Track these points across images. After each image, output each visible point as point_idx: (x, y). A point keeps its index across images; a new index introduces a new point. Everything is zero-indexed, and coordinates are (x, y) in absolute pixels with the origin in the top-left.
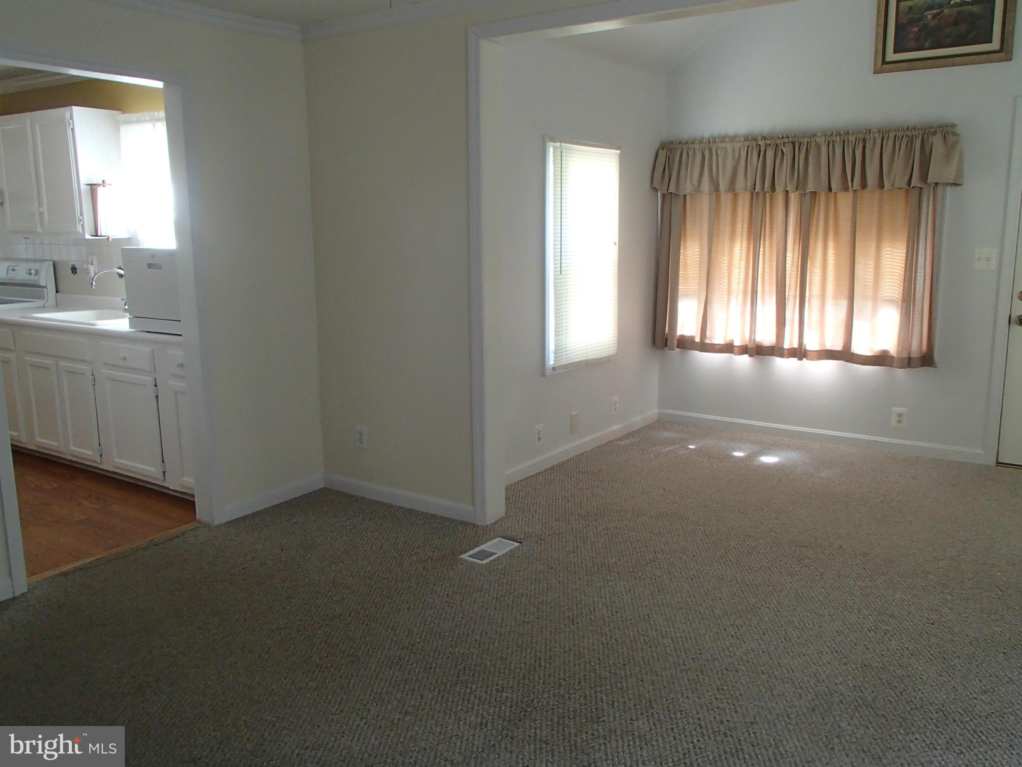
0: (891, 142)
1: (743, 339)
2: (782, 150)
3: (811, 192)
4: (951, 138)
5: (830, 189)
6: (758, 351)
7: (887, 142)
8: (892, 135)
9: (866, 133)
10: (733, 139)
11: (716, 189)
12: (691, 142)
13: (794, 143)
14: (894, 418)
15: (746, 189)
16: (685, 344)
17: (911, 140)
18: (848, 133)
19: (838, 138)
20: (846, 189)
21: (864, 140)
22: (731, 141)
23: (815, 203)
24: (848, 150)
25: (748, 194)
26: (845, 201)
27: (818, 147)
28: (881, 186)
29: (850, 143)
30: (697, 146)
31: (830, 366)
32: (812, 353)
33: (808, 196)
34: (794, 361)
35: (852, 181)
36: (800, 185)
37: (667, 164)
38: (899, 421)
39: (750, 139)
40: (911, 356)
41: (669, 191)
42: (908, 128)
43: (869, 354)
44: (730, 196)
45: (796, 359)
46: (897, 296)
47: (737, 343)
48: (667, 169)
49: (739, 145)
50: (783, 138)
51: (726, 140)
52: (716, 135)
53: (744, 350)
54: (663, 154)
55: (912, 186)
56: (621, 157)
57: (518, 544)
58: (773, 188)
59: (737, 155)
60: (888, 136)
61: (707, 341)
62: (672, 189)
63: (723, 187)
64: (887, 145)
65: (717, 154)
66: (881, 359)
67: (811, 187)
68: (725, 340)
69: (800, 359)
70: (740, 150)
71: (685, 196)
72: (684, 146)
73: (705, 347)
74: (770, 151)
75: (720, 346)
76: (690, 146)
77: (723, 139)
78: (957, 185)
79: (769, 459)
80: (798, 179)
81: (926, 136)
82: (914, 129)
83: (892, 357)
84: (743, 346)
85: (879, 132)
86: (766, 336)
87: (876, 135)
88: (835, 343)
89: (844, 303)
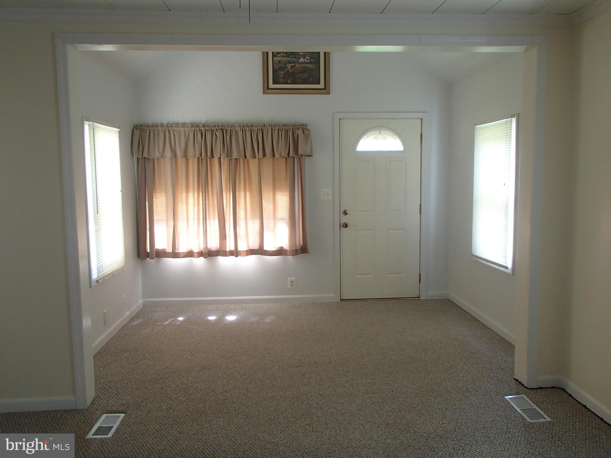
0: (276, 132)
1: (199, 247)
2: (216, 134)
3: (235, 159)
4: (306, 132)
5: (246, 157)
6: (209, 254)
7: (274, 131)
8: (277, 128)
9: (263, 126)
10: (184, 125)
11: (175, 156)
12: (155, 125)
13: (222, 130)
14: (289, 284)
15: (195, 156)
16: (161, 254)
17: (287, 131)
18: (253, 126)
19: (248, 128)
20: (255, 157)
21: (262, 131)
22: (182, 126)
23: (237, 165)
24: (254, 136)
25: (196, 160)
26: (253, 164)
27: (237, 133)
28: (274, 155)
29: (255, 131)
30: (160, 129)
31: (253, 258)
32: (243, 252)
33: (233, 162)
34: (232, 258)
35: (258, 153)
36: (229, 154)
37: (140, 139)
38: (292, 285)
39: (195, 126)
40: (297, 249)
41: (143, 157)
42: (284, 125)
43: (274, 249)
44: (184, 160)
45: (234, 257)
46: (285, 216)
47: (196, 250)
48: (141, 143)
49: (188, 129)
50: (215, 126)
51: (180, 126)
52: (171, 121)
53: (201, 254)
54: (137, 133)
55: (290, 156)
56: (120, 133)
57: (124, 415)
58: (212, 156)
59: (187, 135)
60: (275, 129)
61: (177, 251)
62: (146, 155)
63: (179, 154)
64: (274, 133)
65: (174, 135)
66: (280, 252)
67: (235, 155)
68: (187, 250)
69: (237, 256)
70: (189, 132)
71: (154, 160)
72: (151, 128)
73: (175, 255)
74: (209, 134)
75: (185, 254)
76: (155, 128)
77: (177, 125)
78: (310, 156)
79: (231, 318)
80: (227, 151)
81: (294, 130)
82: (288, 125)
83: (286, 250)
84: (200, 252)
85: (270, 126)
86: (214, 244)
87: (268, 128)
88: (254, 244)
89: (257, 222)
